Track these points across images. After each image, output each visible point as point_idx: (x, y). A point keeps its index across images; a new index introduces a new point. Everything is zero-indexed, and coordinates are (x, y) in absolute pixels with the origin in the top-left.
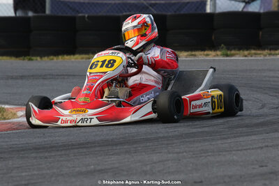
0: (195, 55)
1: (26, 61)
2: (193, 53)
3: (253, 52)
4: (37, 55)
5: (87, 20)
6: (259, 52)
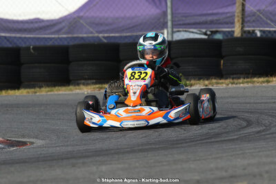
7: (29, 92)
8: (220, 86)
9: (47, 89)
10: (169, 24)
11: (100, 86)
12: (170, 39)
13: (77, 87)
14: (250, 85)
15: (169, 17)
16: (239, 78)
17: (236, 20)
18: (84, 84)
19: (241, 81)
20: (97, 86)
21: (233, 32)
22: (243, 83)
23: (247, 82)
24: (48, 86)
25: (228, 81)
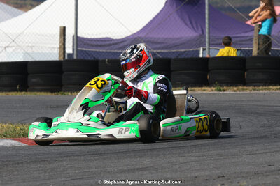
0: (194, 90)
1: (60, 95)
2: (193, 89)
3: (241, 88)
4: (69, 91)
5: (107, 63)
6: (245, 88)
8: (245, 92)
10: (207, 45)
12: (207, 56)
14: (267, 91)
15: (207, 40)
16: (259, 86)
17: (254, 42)
19: (261, 88)
21: (252, 50)
22: (262, 90)
23: (265, 89)
25: (250, 88)
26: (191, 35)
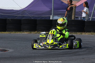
7: (8, 33)
9: (14, 32)
10: (52, 14)
11: (30, 32)
12: (52, 19)
13: (23, 32)
14: (76, 35)
15: (52, 12)
16: (73, 32)
17: (73, 14)
18: (25, 31)
19: (73, 33)
20: (29, 32)
23: (75, 34)
24: (14, 31)
26: (48, 10)
